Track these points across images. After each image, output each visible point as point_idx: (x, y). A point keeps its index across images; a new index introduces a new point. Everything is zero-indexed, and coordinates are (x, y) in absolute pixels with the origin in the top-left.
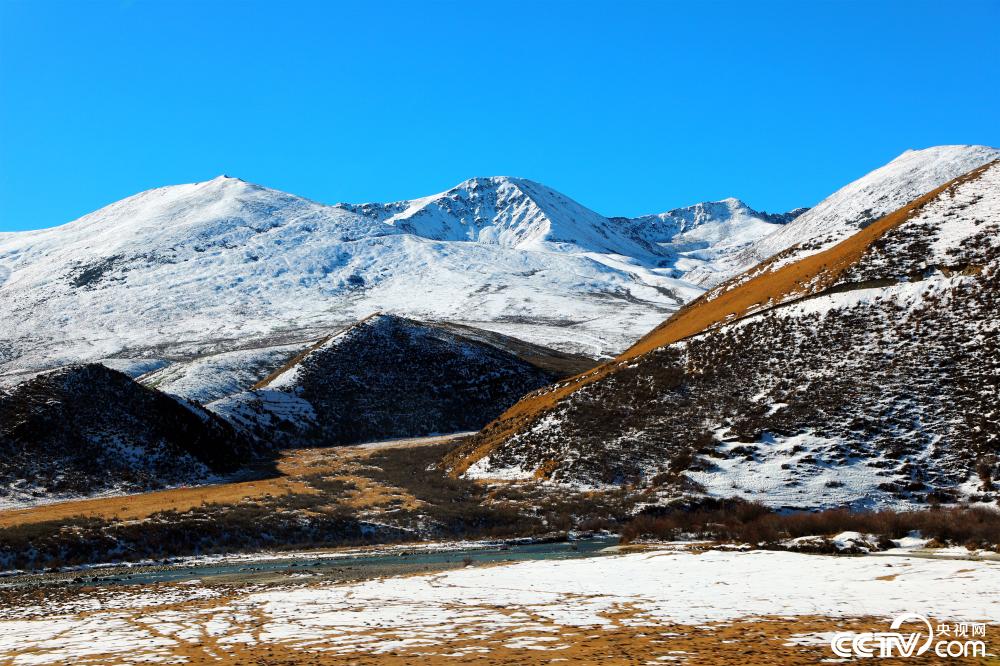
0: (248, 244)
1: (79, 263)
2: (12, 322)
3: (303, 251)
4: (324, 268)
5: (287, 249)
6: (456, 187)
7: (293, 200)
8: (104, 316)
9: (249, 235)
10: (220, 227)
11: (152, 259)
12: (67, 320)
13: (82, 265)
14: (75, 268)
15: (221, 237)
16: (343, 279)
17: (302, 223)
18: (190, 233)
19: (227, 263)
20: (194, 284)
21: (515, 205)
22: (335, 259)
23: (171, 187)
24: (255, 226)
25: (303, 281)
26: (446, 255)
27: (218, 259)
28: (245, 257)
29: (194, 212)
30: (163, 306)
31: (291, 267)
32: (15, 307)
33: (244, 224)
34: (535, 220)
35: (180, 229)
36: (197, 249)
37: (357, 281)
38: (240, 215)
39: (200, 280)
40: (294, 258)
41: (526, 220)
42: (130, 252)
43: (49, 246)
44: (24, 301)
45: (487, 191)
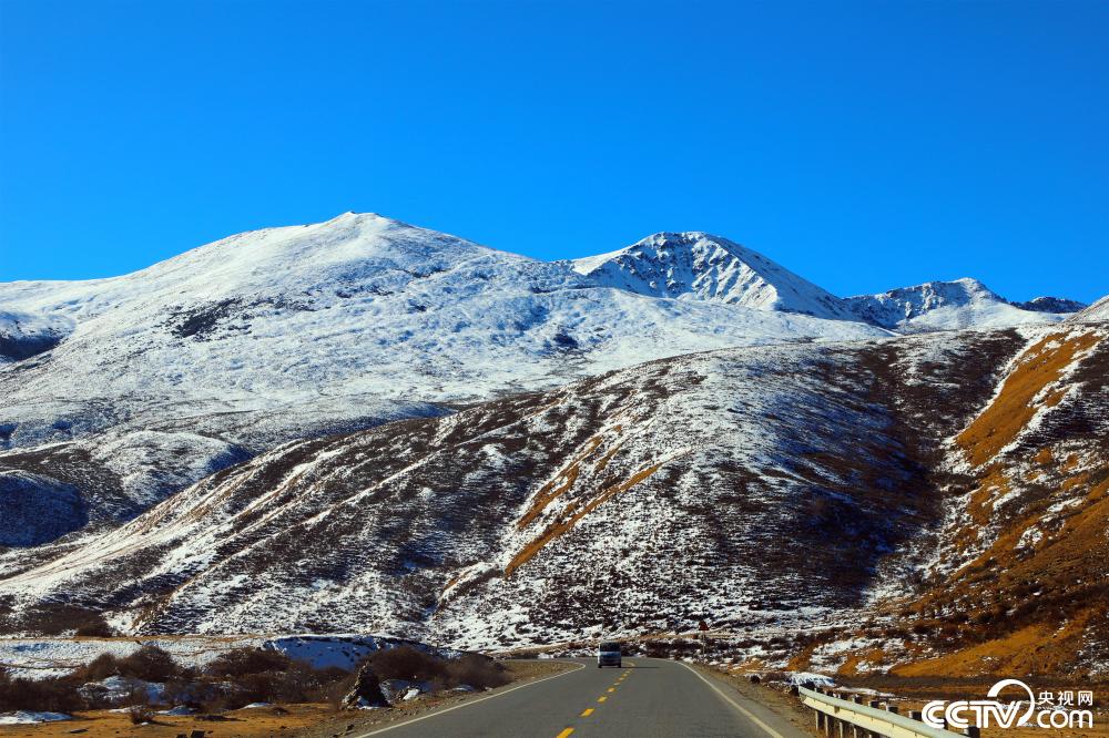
0: (407, 291)
1: (179, 308)
2: (102, 378)
3: (483, 302)
4: (517, 323)
5: (461, 298)
6: (639, 243)
7: (453, 240)
8: (234, 372)
9: (405, 280)
10: (366, 268)
11: (280, 305)
12: (180, 376)
13: (184, 310)
14: (175, 315)
15: (369, 281)
16: (548, 338)
17: (473, 268)
18: (326, 275)
19: (385, 313)
20: (348, 336)
21: (719, 267)
22: (527, 313)
23: (273, 230)
24: (411, 269)
25: (494, 338)
26: (678, 314)
27: (372, 307)
28: (408, 306)
29: (323, 251)
30: (313, 362)
31: (473, 321)
32: (100, 360)
33: (395, 266)
34: (751, 286)
35: (312, 269)
36: (339, 294)
37: (566, 341)
38: (388, 255)
39: (354, 331)
40: (474, 309)
41: (738, 285)
42: (249, 295)
43: (118, 296)
44: (111, 353)
45: (678, 250)
